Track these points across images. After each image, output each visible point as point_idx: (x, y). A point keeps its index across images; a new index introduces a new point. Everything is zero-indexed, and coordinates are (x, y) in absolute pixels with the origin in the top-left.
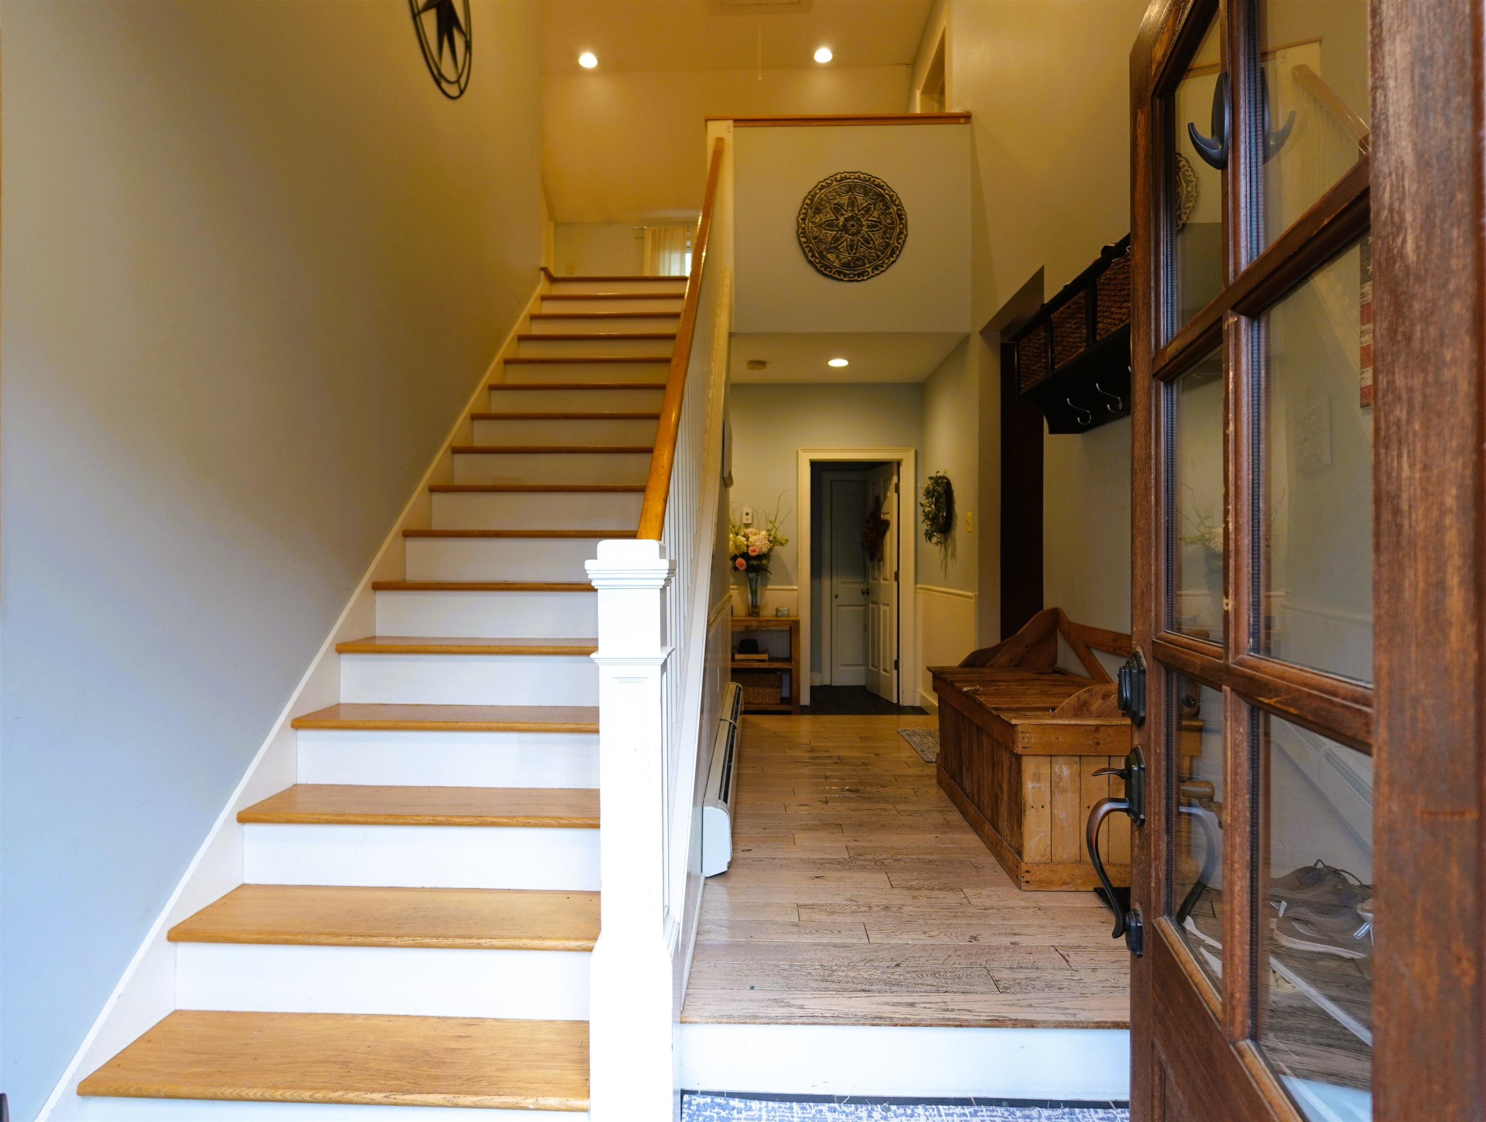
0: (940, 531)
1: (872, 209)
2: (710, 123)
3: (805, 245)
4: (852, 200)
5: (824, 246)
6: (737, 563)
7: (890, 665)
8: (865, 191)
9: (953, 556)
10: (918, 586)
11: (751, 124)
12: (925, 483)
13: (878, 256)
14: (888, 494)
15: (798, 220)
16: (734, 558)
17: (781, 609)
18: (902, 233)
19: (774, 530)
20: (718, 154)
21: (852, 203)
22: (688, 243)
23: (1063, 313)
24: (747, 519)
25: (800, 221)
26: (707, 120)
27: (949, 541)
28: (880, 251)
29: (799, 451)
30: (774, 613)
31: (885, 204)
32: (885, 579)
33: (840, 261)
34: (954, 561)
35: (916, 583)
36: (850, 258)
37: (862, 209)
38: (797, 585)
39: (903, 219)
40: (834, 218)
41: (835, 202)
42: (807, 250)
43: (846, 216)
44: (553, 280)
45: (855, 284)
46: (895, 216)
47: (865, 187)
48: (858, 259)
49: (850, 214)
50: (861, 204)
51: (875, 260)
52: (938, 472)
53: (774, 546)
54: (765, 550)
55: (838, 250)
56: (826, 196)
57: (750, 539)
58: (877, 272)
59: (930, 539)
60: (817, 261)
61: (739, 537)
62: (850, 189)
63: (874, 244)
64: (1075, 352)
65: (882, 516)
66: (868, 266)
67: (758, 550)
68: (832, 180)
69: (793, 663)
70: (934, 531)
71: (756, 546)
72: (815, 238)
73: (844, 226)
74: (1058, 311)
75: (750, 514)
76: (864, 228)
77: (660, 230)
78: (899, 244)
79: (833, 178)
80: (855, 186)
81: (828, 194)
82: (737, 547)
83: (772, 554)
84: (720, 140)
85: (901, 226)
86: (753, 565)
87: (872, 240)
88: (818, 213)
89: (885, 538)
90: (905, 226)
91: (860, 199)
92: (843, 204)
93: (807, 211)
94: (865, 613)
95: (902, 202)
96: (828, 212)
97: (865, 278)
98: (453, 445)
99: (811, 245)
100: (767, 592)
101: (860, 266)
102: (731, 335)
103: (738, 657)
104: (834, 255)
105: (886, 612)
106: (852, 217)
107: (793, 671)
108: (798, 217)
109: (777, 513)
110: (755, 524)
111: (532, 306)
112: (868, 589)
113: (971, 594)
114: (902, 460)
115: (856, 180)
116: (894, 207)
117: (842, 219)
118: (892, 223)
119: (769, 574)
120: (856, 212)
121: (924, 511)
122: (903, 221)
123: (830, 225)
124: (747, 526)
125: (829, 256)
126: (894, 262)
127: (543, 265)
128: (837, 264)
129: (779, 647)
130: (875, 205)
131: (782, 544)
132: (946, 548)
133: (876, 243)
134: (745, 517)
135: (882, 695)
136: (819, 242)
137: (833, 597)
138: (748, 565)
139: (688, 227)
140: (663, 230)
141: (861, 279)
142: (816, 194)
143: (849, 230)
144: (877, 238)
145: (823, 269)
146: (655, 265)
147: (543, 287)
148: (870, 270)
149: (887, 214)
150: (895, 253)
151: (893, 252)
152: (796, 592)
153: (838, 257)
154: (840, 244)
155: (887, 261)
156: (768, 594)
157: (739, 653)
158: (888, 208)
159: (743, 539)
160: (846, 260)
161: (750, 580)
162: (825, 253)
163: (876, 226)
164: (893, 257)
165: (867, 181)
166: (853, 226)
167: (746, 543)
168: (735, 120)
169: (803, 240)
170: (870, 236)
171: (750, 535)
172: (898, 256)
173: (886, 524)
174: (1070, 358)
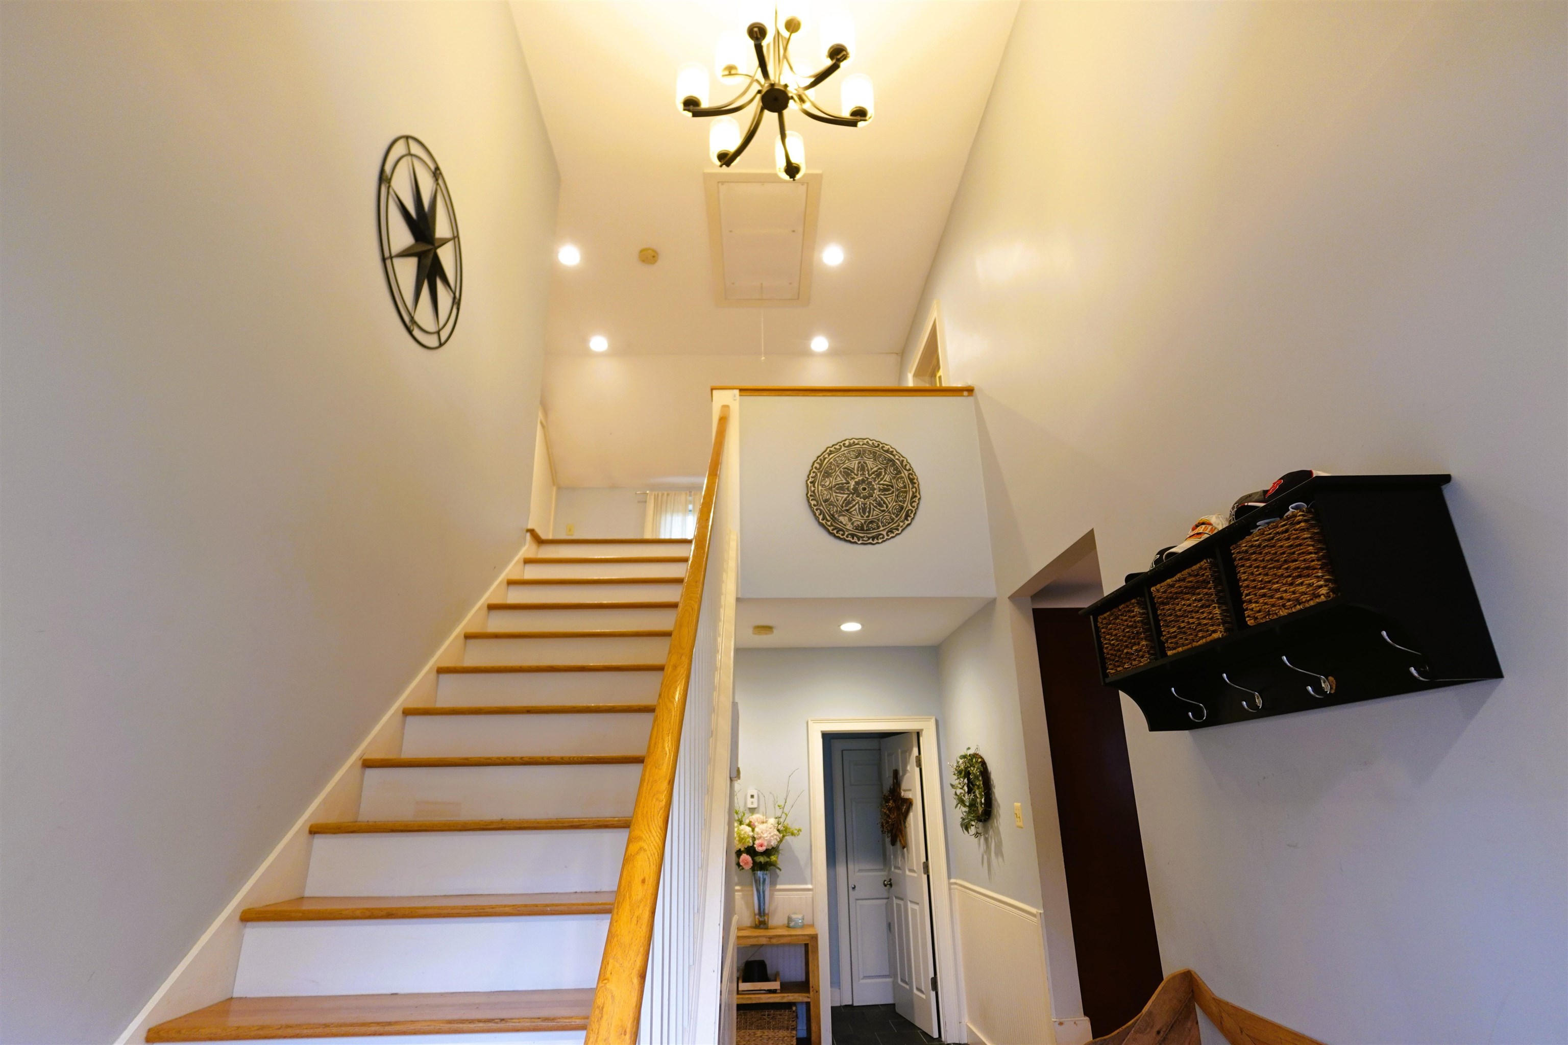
0: (979, 820)
1: (883, 474)
2: (715, 392)
3: (815, 508)
4: (862, 465)
5: (835, 508)
6: (741, 860)
7: (926, 985)
8: (875, 456)
9: (999, 852)
10: (952, 881)
11: (757, 393)
12: (954, 761)
13: (893, 520)
14: (908, 768)
15: (807, 483)
16: (739, 853)
17: (794, 916)
18: (916, 496)
19: (784, 816)
20: (723, 420)
21: (862, 468)
22: (690, 507)
23: (1172, 586)
24: (752, 803)
25: (810, 485)
26: (712, 390)
27: (991, 832)
28: (894, 514)
29: (809, 722)
30: (786, 922)
31: (896, 469)
32: (912, 870)
33: (852, 524)
34: (1000, 859)
35: (949, 877)
36: (863, 521)
37: (873, 473)
38: (812, 884)
39: (915, 483)
40: (844, 481)
41: (845, 466)
42: (818, 513)
43: (857, 480)
44: (540, 541)
45: (870, 546)
46: (907, 481)
47: (875, 453)
48: (872, 522)
49: (861, 478)
50: (872, 469)
51: (889, 523)
52: (969, 749)
53: (784, 836)
54: (774, 843)
55: (850, 513)
56: (835, 460)
57: (757, 830)
58: (892, 535)
59: (967, 829)
60: (829, 523)
61: (743, 827)
62: (859, 454)
63: (887, 507)
64: (1203, 637)
65: (903, 794)
66: (882, 528)
67: (766, 844)
68: (840, 446)
69: (811, 993)
70: (971, 820)
71: (764, 838)
72: (826, 501)
73: (855, 489)
74: (1163, 584)
75: (756, 797)
76: (875, 491)
77: (663, 495)
78: (914, 507)
79: (842, 444)
80: (864, 451)
81: (837, 459)
82: (741, 840)
83: (781, 847)
84: (726, 408)
85: (914, 490)
86: (761, 862)
87: (885, 503)
88: (827, 477)
89: (908, 819)
90: (918, 490)
91: (870, 463)
92: (854, 469)
93: (816, 475)
94: (889, 909)
95: (912, 466)
96: (838, 475)
97: (880, 541)
98: (365, 757)
99: (822, 508)
100: (776, 893)
101: (874, 529)
102: (738, 600)
103: (744, 986)
104: (846, 518)
105: (916, 912)
106: (863, 481)
107: (811, 1004)
108: (807, 481)
109: (787, 796)
110: (762, 809)
111: (513, 570)
112: (890, 880)
113: (1034, 910)
114: (922, 730)
115: (864, 446)
116: (906, 472)
117: (852, 483)
118: (905, 487)
119: (778, 871)
120: (867, 476)
121: (956, 794)
122: (916, 485)
123: (841, 488)
124: (752, 810)
125: (841, 519)
126: (909, 525)
127: (530, 527)
128: (849, 526)
129: (793, 971)
130: (885, 470)
131: (793, 834)
132: (986, 840)
133: (890, 506)
134: (749, 800)
135: (917, 1024)
136: (830, 505)
137: (850, 889)
138: (754, 862)
139: (690, 492)
140: (666, 495)
141: (875, 542)
142: (825, 459)
143: (860, 494)
144: (890, 501)
145: (835, 532)
146: (656, 527)
147: (528, 549)
148: (884, 533)
149: (899, 478)
150: (910, 517)
151: (907, 516)
152: (811, 892)
153: (850, 520)
154: (852, 508)
155: (901, 524)
156: (778, 895)
157: (745, 981)
158: (899, 472)
159: (748, 829)
160: (859, 523)
161: (757, 881)
162: (836, 516)
163: (889, 490)
164: (908, 520)
165: (876, 447)
166: (864, 489)
167: (751, 834)
168: (741, 390)
169: (813, 503)
170: (882, 499)
171: (756, 824)
172: (913, 519)
173: (909, 803)
174: (1195, 644)
